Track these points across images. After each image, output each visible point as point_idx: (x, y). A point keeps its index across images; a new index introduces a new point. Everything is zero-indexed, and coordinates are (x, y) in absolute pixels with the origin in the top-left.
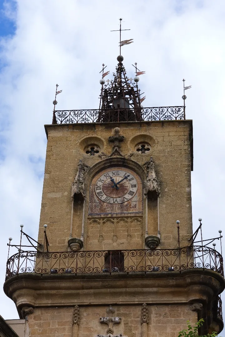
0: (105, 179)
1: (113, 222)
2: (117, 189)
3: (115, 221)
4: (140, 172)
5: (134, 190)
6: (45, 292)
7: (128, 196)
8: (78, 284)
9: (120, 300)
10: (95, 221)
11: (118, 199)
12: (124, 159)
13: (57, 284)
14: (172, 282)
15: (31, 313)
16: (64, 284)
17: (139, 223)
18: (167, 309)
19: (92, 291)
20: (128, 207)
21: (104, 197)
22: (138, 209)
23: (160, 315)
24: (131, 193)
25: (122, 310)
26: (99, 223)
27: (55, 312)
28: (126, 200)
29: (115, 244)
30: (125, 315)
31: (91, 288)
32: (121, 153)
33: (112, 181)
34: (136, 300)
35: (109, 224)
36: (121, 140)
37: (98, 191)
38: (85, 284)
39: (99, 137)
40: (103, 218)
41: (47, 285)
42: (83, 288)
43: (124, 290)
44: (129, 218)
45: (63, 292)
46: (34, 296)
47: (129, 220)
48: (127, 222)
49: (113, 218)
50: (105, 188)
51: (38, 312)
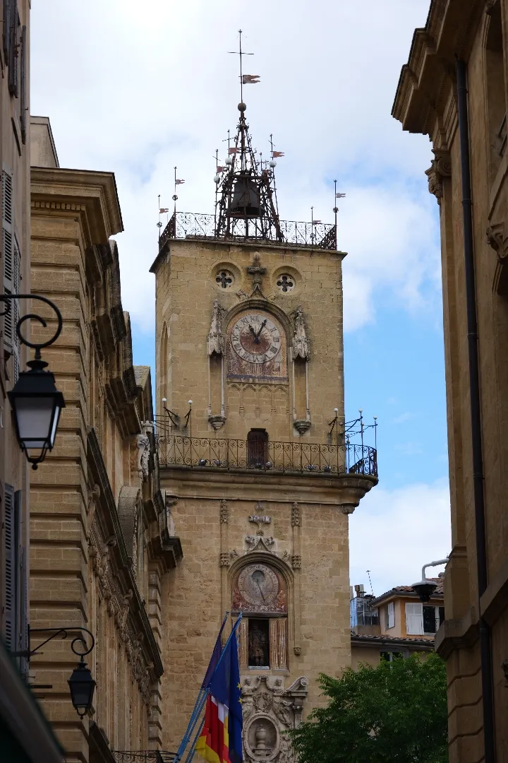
0: (242, 326)
1: (255, 390)
2: (257, 342)
3: (257, 387)
4: (284, 323)
5: (277, 346)
6: (192, 483)
7: (270, 354)
8: (230, 478)
9: (271, 497)
10: (234, 386)
11: (259, 357)
12: (267, 302)
13: (207, 477)
14: (327, 483)
15: (175, 504)
16: (213, 477)
17: (284, 393)
18: (317, 510)
19: (243, 486)
20: (271, 368)
21: (242, 353)
22: (282, 373)
23: (311, 517)
24: (274, 350)
25: (272, 508)
26: (239, 389)
27: (200, 505)
28: (268, 359)
29: (258, 420)
30: (275, 514)
31: (242, 483)
32: (263, 294)
33: (252, 330)
34: (287, 498)
35: (250, 390)
36: (263, 273)
37: (235, 343)
38: (237, 479)
39: (235, 264)
40: (244, 384)
41: (195, 476)
42: (233, 482)
43: (276, 487)
44: (273, 386)
45: (212, 484)
46: (179, 487)
47: (273, 388)
48: (270, 390)
49: (255, 384)
50: (244, 339)
51: (182, 504)
